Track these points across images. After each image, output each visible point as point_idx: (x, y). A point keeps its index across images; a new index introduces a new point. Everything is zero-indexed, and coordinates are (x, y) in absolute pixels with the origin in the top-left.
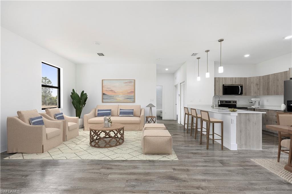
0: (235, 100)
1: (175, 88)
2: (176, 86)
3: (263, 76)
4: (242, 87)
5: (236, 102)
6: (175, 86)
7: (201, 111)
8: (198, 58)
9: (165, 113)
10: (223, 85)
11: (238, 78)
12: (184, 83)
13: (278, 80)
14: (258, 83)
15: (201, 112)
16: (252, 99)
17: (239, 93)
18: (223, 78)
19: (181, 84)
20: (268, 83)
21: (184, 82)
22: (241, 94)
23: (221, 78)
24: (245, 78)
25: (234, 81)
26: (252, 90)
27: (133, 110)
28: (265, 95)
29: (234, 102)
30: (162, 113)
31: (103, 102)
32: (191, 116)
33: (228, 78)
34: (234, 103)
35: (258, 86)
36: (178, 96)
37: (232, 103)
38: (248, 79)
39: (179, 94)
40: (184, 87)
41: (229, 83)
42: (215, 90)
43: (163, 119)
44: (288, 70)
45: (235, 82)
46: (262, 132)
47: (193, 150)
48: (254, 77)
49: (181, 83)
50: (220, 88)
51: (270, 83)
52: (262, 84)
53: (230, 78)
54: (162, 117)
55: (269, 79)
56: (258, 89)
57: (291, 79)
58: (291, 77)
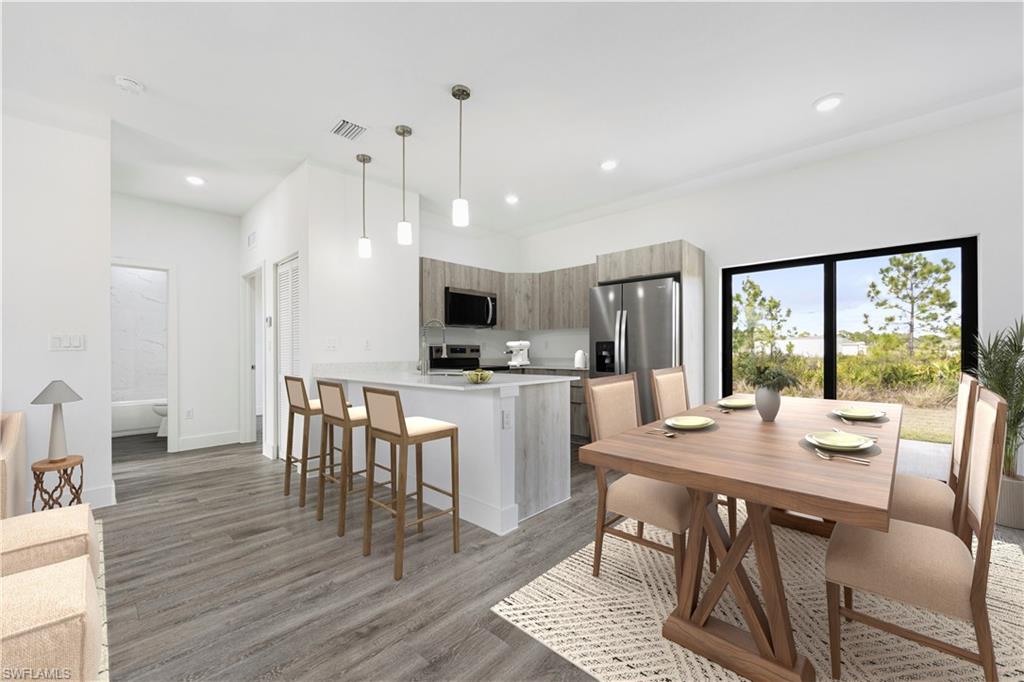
1: (248, 286)
2: (252, 279)
3: (540, 274)
4: (494, 300)
5: (478, 351)
6: (245, 277)
7: (366, 390)
8: (364, 159)
9: (189, 415)
10: (447, 289)
11: (486, 270)
12: (294, 264)
13: (571, 287)
14: (530, 295)
15: (368, 394)
16: (510, 344)
17: (489, 322)
18: (444, 263)
19: (281, 270)
20: (551, 295)
21: (294, 257)
22: (494, 322)
23: (440, 261)
24: (500, 273)
25: (475, 280)
26: (516, 313)
29: (472, 351)
30: (166, 415)
32: (321, 416)
33: (460, 266)
34: (474, 355)
35: (530, 302)
36: (261, 324)
37: (468, 355)
38: (507, 277)
39: (270, 313)
40: (295, 281)
41: (462, 285)
42: (421, 305)
43: (172, 447)
44: (594, 261)
45: (479, 283)
46: (571, 440)
47: (355, 606)
48: (520, 274)
49: (276, 265)
50: (435, 300)
51: (556, 295)
52: (537, 295)
53: (465, 267)
54: (165, 440)
55: (552, 282)
56: (530, 311)
57: (601, 284)
58: (602, 279)
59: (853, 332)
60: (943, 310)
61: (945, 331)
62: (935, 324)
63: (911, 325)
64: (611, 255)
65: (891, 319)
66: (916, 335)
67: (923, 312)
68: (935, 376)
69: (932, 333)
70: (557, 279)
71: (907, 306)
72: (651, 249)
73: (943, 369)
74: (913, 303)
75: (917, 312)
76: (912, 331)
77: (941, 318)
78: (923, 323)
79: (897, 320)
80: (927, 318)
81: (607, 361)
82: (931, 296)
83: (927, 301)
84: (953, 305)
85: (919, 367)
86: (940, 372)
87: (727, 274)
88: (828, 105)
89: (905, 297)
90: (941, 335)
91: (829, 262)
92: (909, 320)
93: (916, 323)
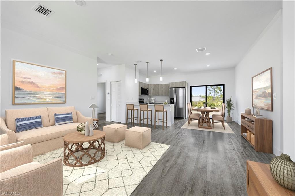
0: (143, 98)
4: (148, 90)
5: (144, 100)
10: (142, 88)
12: (118, 83)
13: (163, 88)
20: (158, 89)
21: (118, 81)
22: (148, 94)
23: (141, 82)
26: (151, 92)
27: (71, 113)
28: (157, 95)
31: (14, 104)
39: (109, 92)
40: (118, 86)
41: (144, 87)
44: (169, 83)
45: (146, 86)
50: (140, 90)
51: (159, 89)
52: (155, 89)
53: (144, 83)
55: (158, 86)
56: (154, 92)
57: (170, 88)
58: (171, 87)
59: (202, 96)
60: (220, 91)
61: (220, 96)
62: (218, 94)
63: (214, 94)
64: (172, 83)
65: (210, 93)
66: (215, 96)
67: (216, 91)
68: (219, 105)
69: (218, 96)
70: (160, 86)
71: (213, 90)
72: (180, 82)
73: (220, 104)
74: (214, 89)
75: (215, 92)
76: (214, 95)
77: (219, 93)
78: (216, 94)
79: (212, 93)
80: (217, 93)
81: (172, 102)
82: (218, 88)
83: (217, 89)
84: (221, 90)
85: (216, 103)
86: (219, 104)
87: (191, 87)
88: (208, 66)
89: (213, 88)
90: (219, 96)
91: (206, 86)
92: (214, 93)
93: (215, 94)
